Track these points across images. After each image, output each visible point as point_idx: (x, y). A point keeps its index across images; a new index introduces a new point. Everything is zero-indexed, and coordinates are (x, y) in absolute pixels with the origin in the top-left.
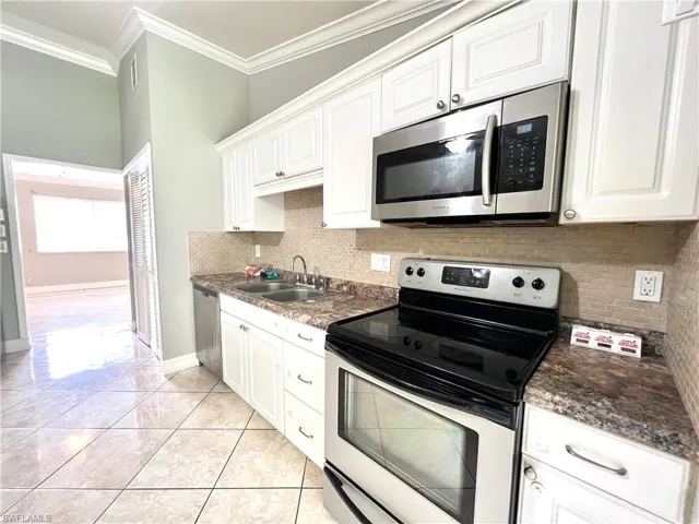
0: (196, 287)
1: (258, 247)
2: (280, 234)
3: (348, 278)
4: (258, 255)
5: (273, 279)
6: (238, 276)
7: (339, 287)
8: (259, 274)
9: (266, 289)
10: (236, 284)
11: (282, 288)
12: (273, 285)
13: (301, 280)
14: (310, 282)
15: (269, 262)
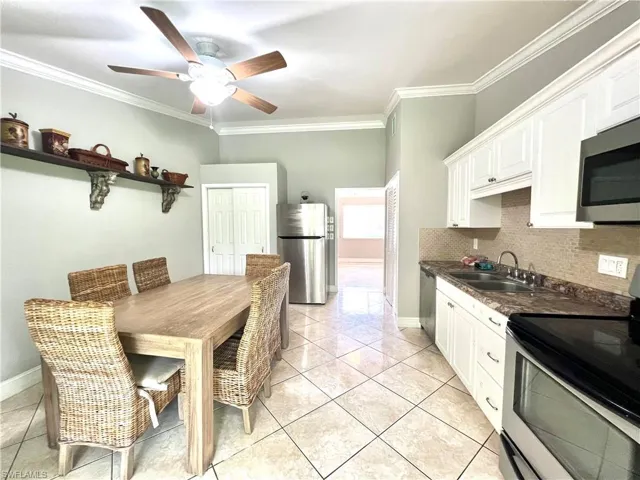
0: (422, 269)
1: (476, 241)
2: (497, 230)
3: (569, 278)
4: (476, 247)
5: (486, 270)
6: (454, 264)
7: (556, 286)
8: (473, 264)
9: (478, 277)
10: (451, 270)
11: (492, 278)
12: (484, 275)
13: (512, 274)
14: (520, 277)
15: (484, 254)
